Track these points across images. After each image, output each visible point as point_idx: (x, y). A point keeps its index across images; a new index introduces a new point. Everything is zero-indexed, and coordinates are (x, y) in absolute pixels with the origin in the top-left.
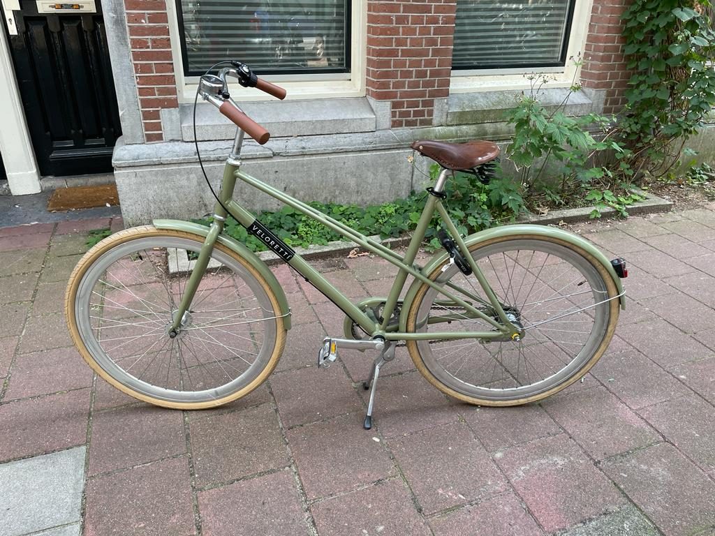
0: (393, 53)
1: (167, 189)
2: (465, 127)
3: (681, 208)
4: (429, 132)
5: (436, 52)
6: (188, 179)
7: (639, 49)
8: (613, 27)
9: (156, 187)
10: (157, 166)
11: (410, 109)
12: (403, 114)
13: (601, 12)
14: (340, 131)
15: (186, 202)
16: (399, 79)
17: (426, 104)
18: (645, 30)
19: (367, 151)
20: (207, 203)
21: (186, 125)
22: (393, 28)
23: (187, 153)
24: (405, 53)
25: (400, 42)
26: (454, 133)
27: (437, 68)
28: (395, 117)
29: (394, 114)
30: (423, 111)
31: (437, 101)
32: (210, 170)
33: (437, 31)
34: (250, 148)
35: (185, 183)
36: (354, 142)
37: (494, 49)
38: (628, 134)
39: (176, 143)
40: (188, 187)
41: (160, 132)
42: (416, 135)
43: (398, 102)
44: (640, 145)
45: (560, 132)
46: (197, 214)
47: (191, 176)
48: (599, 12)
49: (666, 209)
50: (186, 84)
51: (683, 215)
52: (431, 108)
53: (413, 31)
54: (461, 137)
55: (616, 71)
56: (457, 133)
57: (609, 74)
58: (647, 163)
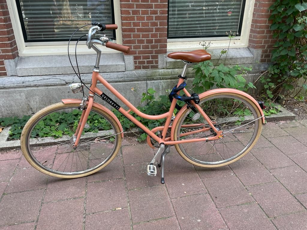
0: (132, 30)
1: (9, 100)
2: (177, 70)
3: (302, 118)
4: (155, 72)
5: (157, 30)
6: (20, 95)
7: (279, 27)
8: (265, 15)
9: (3, 99)
10: (3, 89)
11: (144, 60)
12: (140, 63)
13: (258, 7)
14: (105, 71)
15: (21, 107)
16: (137, 44)
17: (153, 57)
18: (282, 17)
19: (120, 82)
20: (32, 108)
21: (19, 68)
22: (131, 17)
23: (18, 82)
24: (139, 30)
25: (135, 24)
26: (170, 73)
27: (159, 38)
28: (136, 64)
29: (135, 63)
30: (152, 61)
31: (160, 56)
32: (32, 91)
33: (157, 18)
34: (53, 80)
35: (19, 98)
36: (112, 77)
37: (197, 27)
38: (272, 74)
39: (14, 77)
40: (21, 100)
41: (5, 72)
42: (147, 74)
43: (137, 56)
44: (279, 81)
45: (219, 76)
46: (27, 113)
47: (22, 94)
48: (258, 6)
49: (291, 118)
50: (26, 46)
51: (301, 123)
52: (157, 59)
53: (143, 19)
54: (174, 75)
55: (267, 39)
56: (171, 73)
57: (263, 40)
58: (283, 91)
